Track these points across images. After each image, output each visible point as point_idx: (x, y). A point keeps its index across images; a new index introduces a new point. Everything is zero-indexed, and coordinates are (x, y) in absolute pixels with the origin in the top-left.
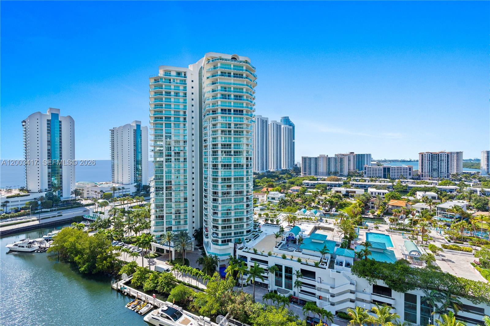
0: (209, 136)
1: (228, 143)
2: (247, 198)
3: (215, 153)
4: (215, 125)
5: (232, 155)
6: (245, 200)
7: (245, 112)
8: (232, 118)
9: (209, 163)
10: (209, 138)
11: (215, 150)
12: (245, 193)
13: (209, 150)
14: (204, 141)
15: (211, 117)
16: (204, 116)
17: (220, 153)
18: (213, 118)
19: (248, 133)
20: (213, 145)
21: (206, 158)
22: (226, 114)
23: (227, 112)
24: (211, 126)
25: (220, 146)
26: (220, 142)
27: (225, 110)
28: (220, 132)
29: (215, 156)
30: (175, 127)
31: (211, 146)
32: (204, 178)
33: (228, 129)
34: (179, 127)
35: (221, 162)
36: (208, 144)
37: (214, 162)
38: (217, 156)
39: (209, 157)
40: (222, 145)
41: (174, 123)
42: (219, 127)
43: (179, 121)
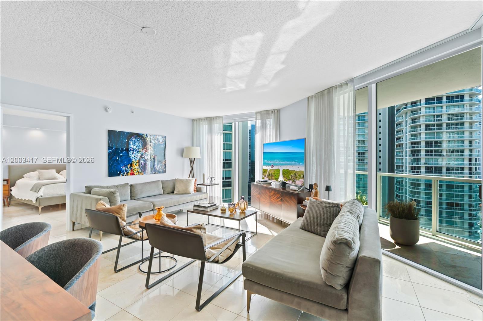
0: (405, 133)
1: (436, 140)
2: (470, 215)
3: (415, 152)
4: (415, 119)
5: (443, 156)
6: (466, 216)
7: (466, 98)
8: (444, 108)
9: (404, 165)
10: (405, 135)
11: (416, 149)
12: (466, 207)
13: (404, 150)
14: (397, 139)
15: (409, 110)
16: (397, 110)
17: (423, 153)
18: (412, 112)
19: (472, 124)
20: (412, 143)
21: (399, 159)
22: (434, 103)
23: (436, 101)
24: (409, 121)
25: (423, 144)
26: (423, 138)
27: (433, 99)
28: (423, 127)
29: (416, 157)
30: (360, 126)
31: (409, 145)
32: (396, 182)
33: (436, 122)
34: (364, 126)
35: (425, 164)
36: (403, 142)
37: (414, 164)
38: (419, 157)
39: (404, 157)
40: (427, 143)
41: (358, 122)
42: (422, 121)
43: (364, 120)
